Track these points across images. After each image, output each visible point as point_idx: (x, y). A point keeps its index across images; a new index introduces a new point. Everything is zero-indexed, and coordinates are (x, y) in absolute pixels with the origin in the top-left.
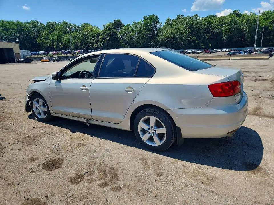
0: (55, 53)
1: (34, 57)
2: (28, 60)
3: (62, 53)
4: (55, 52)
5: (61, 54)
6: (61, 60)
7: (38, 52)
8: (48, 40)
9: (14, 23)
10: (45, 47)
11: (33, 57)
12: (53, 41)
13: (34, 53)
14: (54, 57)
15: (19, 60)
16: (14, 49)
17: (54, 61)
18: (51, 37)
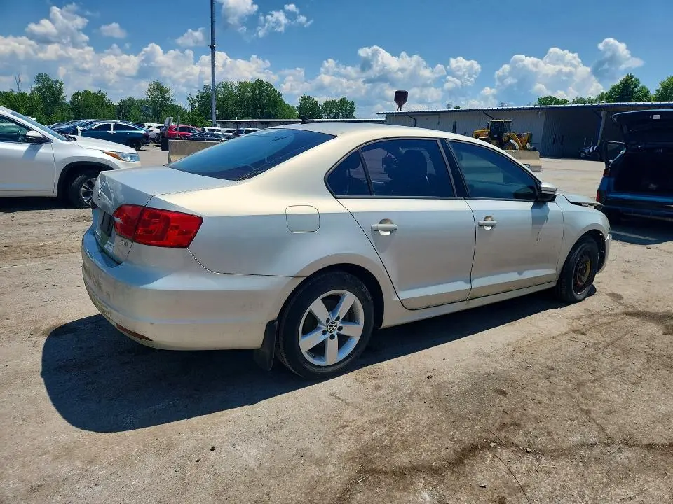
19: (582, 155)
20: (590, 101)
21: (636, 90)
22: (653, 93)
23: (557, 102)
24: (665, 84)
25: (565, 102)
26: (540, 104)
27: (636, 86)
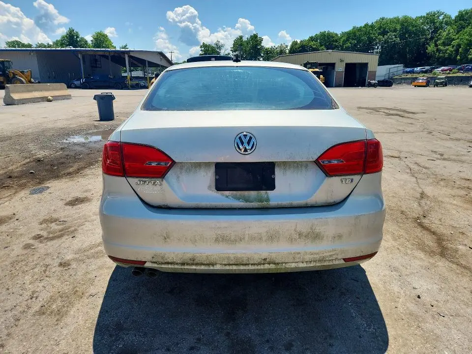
0: (446, 70)
1: (405, 77)
2: (386, 83)
3: (460, 69)
4: (446, 68)
5: (457, 72)
6: (452, 84)
7: (415, 69)
8: (450, 45)
9: (399, 19)
10: (438, 59)
11: (403, 77)
12: (459, 46)
13: (408, 69)
14: (439, 79)
15: (369, 82)
16: (369, 65)
17: (437, 85)
18: (458, 39)
19: (73, 86)
20: (49, 46)
21: (78, 39)
22: (90, 42)
23: (23, 45)
24: (96, 37)
25: (30, 46)
26: (9, 47)
27: (78, 37)
